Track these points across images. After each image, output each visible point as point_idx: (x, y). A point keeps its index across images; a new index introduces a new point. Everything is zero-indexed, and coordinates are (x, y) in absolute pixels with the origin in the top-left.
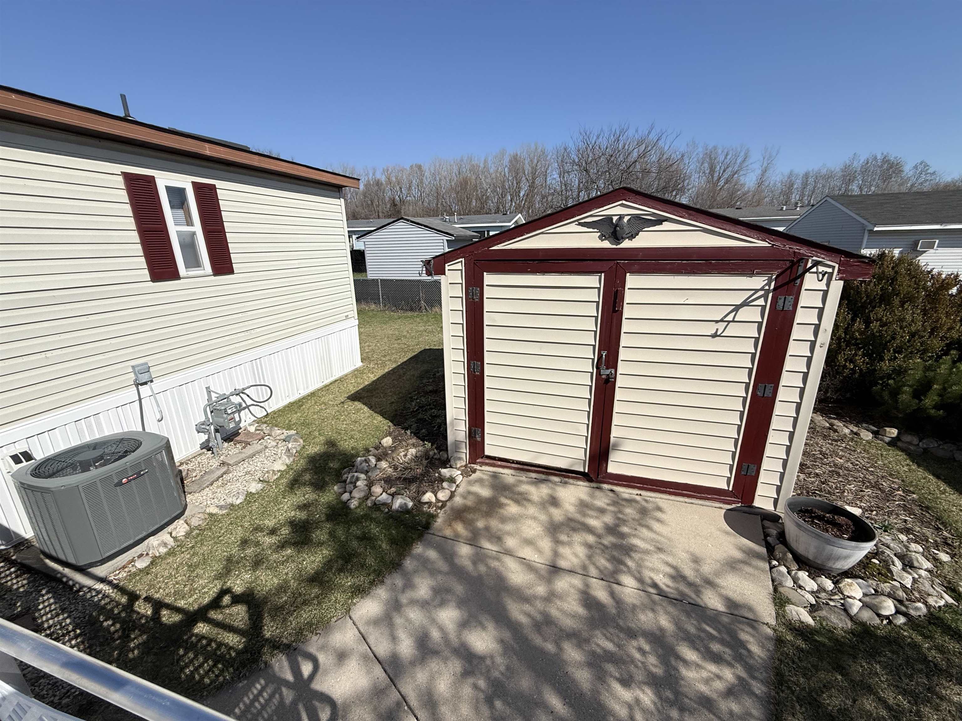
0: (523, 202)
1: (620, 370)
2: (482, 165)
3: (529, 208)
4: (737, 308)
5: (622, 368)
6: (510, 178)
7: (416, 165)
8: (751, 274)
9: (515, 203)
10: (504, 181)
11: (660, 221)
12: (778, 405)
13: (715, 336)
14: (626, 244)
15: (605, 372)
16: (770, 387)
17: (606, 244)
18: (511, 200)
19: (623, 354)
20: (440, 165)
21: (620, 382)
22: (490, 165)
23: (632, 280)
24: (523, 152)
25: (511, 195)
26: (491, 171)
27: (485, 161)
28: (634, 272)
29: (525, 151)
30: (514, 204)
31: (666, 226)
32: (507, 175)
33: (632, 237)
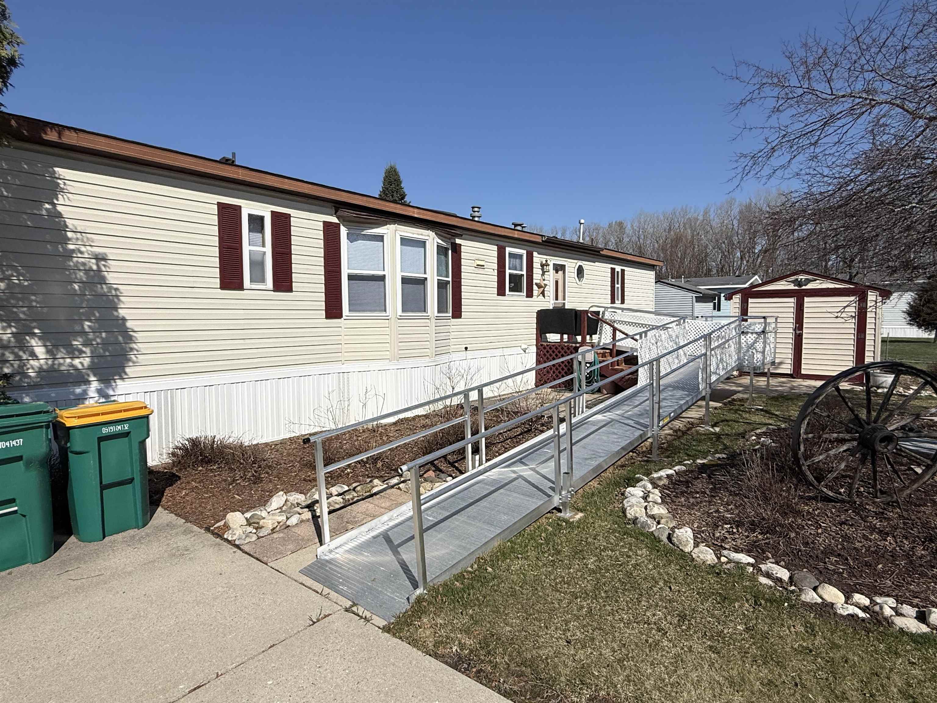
0: (759, 260)
1: (804, 331)
2: (701, 218)
3: (768, 267)
4: (845, 307)
5: (805, 331)
6: (740, 232)
7: (616, 222)
8: (849, 296)
9: (748, 262)
10: (731, 237)
11: (815, 280)
12: (867, 341)
13: (837, 317)
14: (804, 287)
15: (798, 332)
16: (862, 335)
17: (796, 288)
18: (741, 258)
19: (805, 326)
20: (645, 222)
21: (804, 336)
22: (712, 217)
23: (806, 299)
24: (760, 200)
25: (741, 252)
26: (714, 224)
27: (706, 213)
28: (807, 296)
29: (763, 198)
30: (745, 262)
31: (818, 281)
32: (736, 228)
33: (805, 285)
